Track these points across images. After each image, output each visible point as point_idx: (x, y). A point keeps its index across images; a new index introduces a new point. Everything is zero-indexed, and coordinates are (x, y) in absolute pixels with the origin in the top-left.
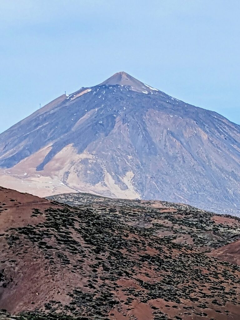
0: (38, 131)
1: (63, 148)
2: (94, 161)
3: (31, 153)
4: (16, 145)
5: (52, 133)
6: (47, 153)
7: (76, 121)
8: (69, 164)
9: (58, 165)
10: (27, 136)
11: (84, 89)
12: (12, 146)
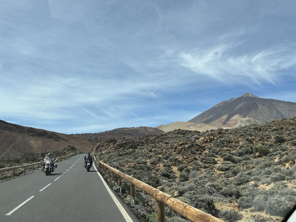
0: (217, 111)
1: (234, 116)
2: (254, 121)
3: (216, 119)
4: (207, 117)
5: (225, 111)
6: (226, 118)
7: (235, 107)
8: (240, 122)
9: (233, 122)
10: (212, 113)
11: (233, 98)
12: (205, 117)
